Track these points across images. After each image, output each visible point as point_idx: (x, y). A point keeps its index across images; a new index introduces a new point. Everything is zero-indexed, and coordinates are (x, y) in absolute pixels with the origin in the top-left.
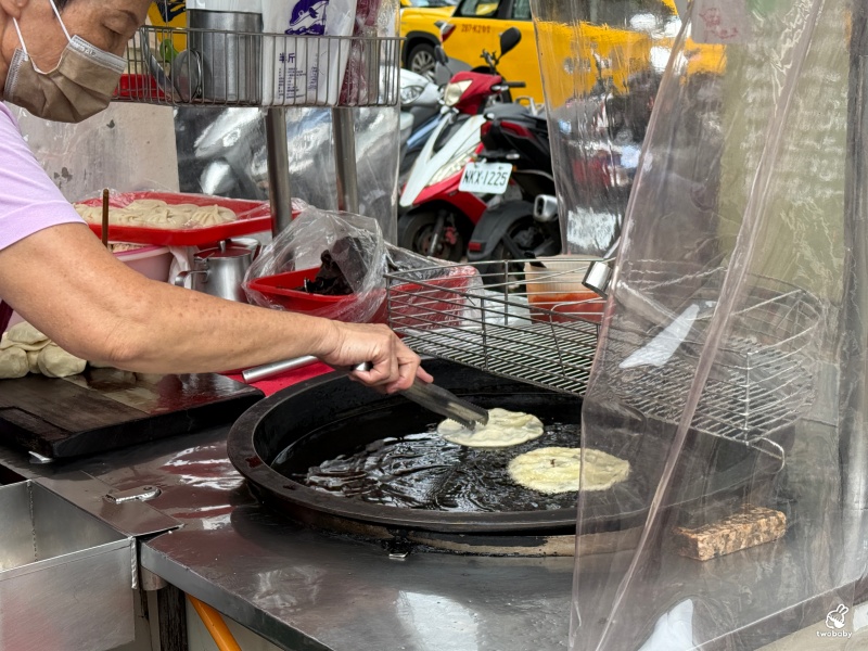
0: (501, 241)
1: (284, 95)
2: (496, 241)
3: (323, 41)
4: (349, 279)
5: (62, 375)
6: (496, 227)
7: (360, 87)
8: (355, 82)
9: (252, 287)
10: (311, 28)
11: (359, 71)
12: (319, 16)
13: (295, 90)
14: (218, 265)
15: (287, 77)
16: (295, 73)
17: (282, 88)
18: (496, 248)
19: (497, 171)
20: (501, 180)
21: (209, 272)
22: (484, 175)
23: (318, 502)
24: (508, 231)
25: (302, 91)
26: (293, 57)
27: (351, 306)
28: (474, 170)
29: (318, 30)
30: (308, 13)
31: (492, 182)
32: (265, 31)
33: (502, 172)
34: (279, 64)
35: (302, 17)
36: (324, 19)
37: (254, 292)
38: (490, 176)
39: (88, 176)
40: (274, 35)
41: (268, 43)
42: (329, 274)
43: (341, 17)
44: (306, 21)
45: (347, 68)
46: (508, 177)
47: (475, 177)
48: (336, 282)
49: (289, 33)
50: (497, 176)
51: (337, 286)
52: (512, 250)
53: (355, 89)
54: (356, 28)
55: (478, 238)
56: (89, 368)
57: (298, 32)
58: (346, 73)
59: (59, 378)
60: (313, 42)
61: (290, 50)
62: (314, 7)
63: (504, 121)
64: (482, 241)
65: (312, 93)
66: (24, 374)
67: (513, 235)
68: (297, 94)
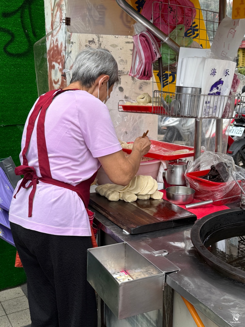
0: (239, 151)
1: (205, 114)
2: (237, 151)
3: (220, 97)
4: (222, 176)
5: (130, 202)
6: (237, 147)
7: (229, 112)
8: (228, 110)
9: (188, 176)
10: (216, 93)
11: (229, 107)
12: (219, 89)
13: (209, 113)
14: (176, 167)
15: (207, 109)
16: (209, 107)
17: (205, 112)
18: (237, 153)
19: (239, 129)
20: (241, 132)
21: (173, 169)
22: (235, 130)
23: (232, 271)
24: (241, 148)
25: (211, 113)
26: (209, 102)
27: (224, 187)
28: (232, 129)
29: (218, 94)
30: (216, 88)
31: (238, 133)
32: (202, 94)
33: (241, 130)
34: (205, 104)
35: (214, 89)
36: (220, 90)
37: (188, 177)
38: (237, 131)
39: (132, 133)
40: (204, 95)
41: (202, 98)
42: (214, 173)
43: (226, 89)
44: (215, 90)
45: (226, 106)
46: (243, 131)
47: (232, 131)
48: (217, 177)
49: (209, 94)
50: (239, 131)
51: (218, 178)
52: (242, 154)
53: (228, 113)
54: (230, 93)
55: (231, 150)
56: (138, 199)
57: (212, 94)
58: (225, 108)
59: (129, 202)
60: (216, 97)
61: (209, 100)
62: (218, 86)
63: (243, 114)
64: (233, 151)
65: (214, 114)
66: (118, 200)
67: (242, 149)
68: (209, 114)
